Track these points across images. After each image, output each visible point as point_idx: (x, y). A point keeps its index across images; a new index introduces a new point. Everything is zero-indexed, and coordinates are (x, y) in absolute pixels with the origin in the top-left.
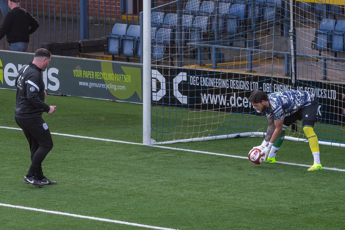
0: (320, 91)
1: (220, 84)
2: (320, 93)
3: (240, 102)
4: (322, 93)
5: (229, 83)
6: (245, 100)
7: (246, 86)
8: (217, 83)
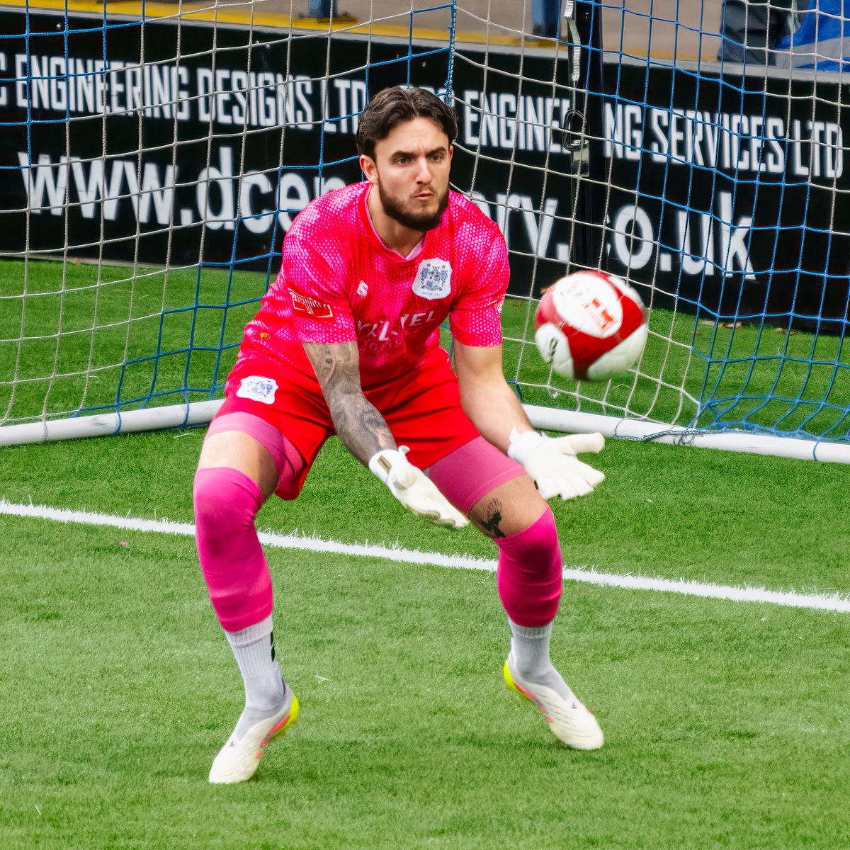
0: (746, 130)
1: (133, 92)
2: (745, 144)
3: (262, 202)
4: (756, 144)
5: (191, 88)
6: (293, 193)
7: (298, 106)
8: (117, 88)
